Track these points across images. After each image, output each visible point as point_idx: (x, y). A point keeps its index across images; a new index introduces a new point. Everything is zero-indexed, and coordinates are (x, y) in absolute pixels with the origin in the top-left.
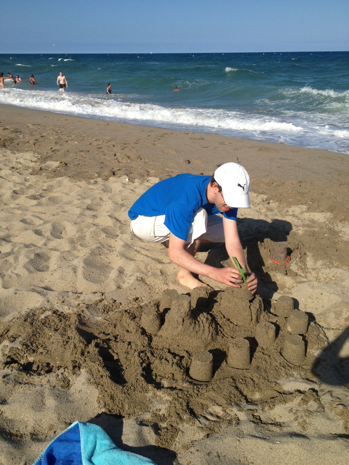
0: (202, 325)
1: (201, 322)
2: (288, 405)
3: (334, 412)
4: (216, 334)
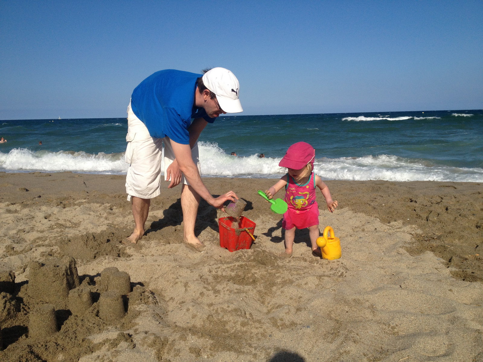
2: (95, 354)
3: (145, 346)
4: (16, 311)
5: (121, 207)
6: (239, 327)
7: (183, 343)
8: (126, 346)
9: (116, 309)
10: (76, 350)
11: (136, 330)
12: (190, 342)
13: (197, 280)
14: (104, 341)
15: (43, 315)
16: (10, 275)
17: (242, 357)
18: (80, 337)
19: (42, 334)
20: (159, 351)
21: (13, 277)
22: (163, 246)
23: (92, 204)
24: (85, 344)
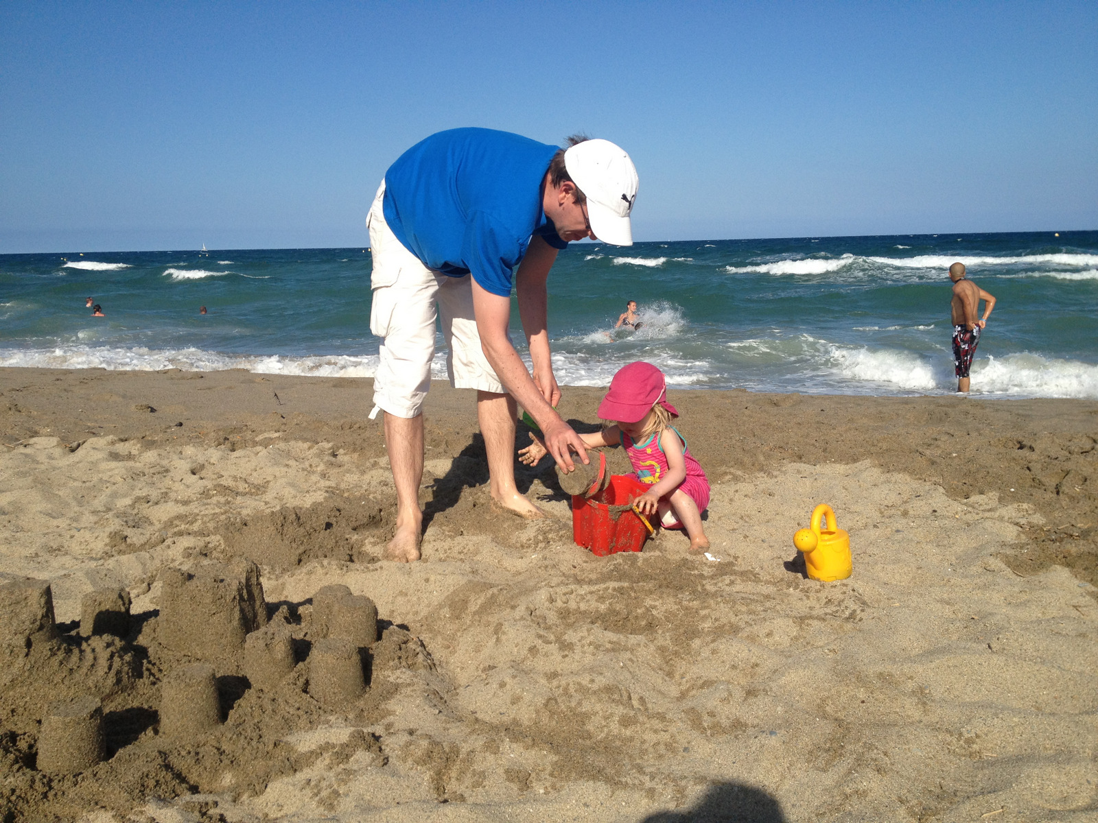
0: (89, 656)
1: (88, 650)
2: (301, 776)
3: (410, 761)
4: (133, 675)
5: (355, 450)
6: (615, 727)
7: (491, 758)
8: (368, 761)
9: (346, 677)
10: (260, 765)
11: (389, 726)
12: (507, 757)
13: (522, 618)
14: (320, 747)
15: (191, 687)
16: (121, 597)
17: (621, 794)
18: (269, 738)
19: (187, 728)
20: (439, 774)
21: (127, 602)
22: (449, 539)
23: (292, 443)
24: (281, 754)
